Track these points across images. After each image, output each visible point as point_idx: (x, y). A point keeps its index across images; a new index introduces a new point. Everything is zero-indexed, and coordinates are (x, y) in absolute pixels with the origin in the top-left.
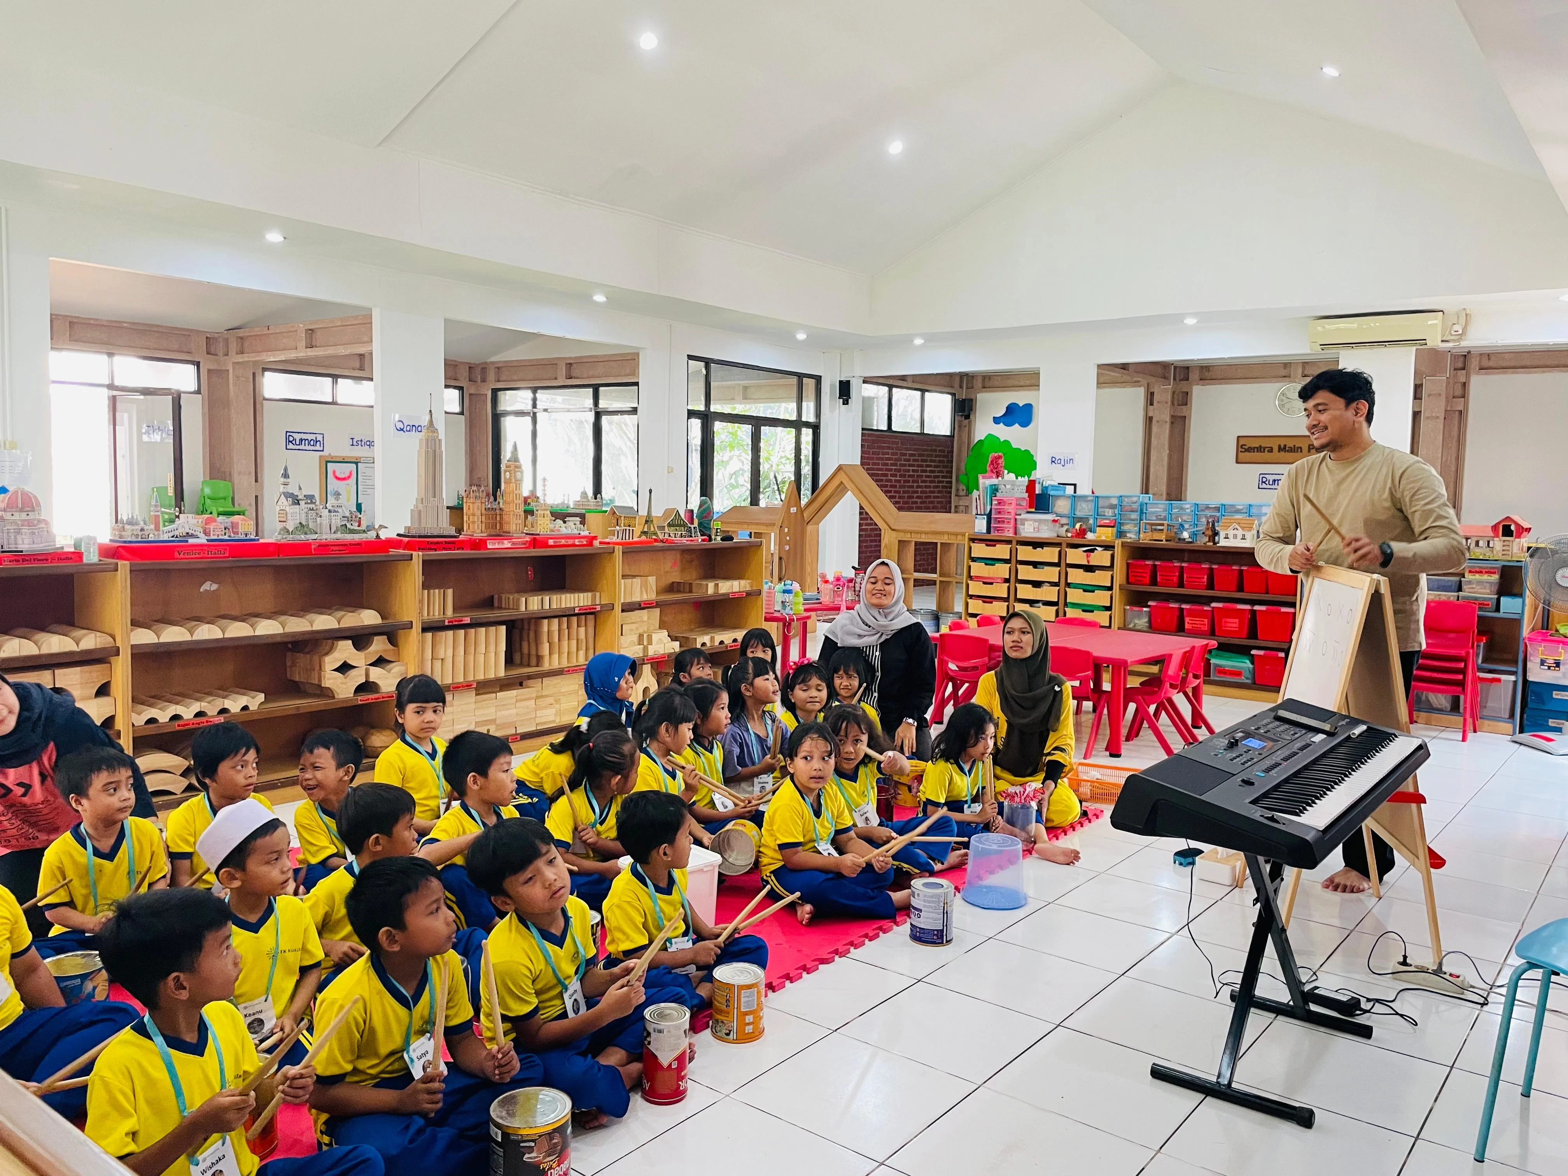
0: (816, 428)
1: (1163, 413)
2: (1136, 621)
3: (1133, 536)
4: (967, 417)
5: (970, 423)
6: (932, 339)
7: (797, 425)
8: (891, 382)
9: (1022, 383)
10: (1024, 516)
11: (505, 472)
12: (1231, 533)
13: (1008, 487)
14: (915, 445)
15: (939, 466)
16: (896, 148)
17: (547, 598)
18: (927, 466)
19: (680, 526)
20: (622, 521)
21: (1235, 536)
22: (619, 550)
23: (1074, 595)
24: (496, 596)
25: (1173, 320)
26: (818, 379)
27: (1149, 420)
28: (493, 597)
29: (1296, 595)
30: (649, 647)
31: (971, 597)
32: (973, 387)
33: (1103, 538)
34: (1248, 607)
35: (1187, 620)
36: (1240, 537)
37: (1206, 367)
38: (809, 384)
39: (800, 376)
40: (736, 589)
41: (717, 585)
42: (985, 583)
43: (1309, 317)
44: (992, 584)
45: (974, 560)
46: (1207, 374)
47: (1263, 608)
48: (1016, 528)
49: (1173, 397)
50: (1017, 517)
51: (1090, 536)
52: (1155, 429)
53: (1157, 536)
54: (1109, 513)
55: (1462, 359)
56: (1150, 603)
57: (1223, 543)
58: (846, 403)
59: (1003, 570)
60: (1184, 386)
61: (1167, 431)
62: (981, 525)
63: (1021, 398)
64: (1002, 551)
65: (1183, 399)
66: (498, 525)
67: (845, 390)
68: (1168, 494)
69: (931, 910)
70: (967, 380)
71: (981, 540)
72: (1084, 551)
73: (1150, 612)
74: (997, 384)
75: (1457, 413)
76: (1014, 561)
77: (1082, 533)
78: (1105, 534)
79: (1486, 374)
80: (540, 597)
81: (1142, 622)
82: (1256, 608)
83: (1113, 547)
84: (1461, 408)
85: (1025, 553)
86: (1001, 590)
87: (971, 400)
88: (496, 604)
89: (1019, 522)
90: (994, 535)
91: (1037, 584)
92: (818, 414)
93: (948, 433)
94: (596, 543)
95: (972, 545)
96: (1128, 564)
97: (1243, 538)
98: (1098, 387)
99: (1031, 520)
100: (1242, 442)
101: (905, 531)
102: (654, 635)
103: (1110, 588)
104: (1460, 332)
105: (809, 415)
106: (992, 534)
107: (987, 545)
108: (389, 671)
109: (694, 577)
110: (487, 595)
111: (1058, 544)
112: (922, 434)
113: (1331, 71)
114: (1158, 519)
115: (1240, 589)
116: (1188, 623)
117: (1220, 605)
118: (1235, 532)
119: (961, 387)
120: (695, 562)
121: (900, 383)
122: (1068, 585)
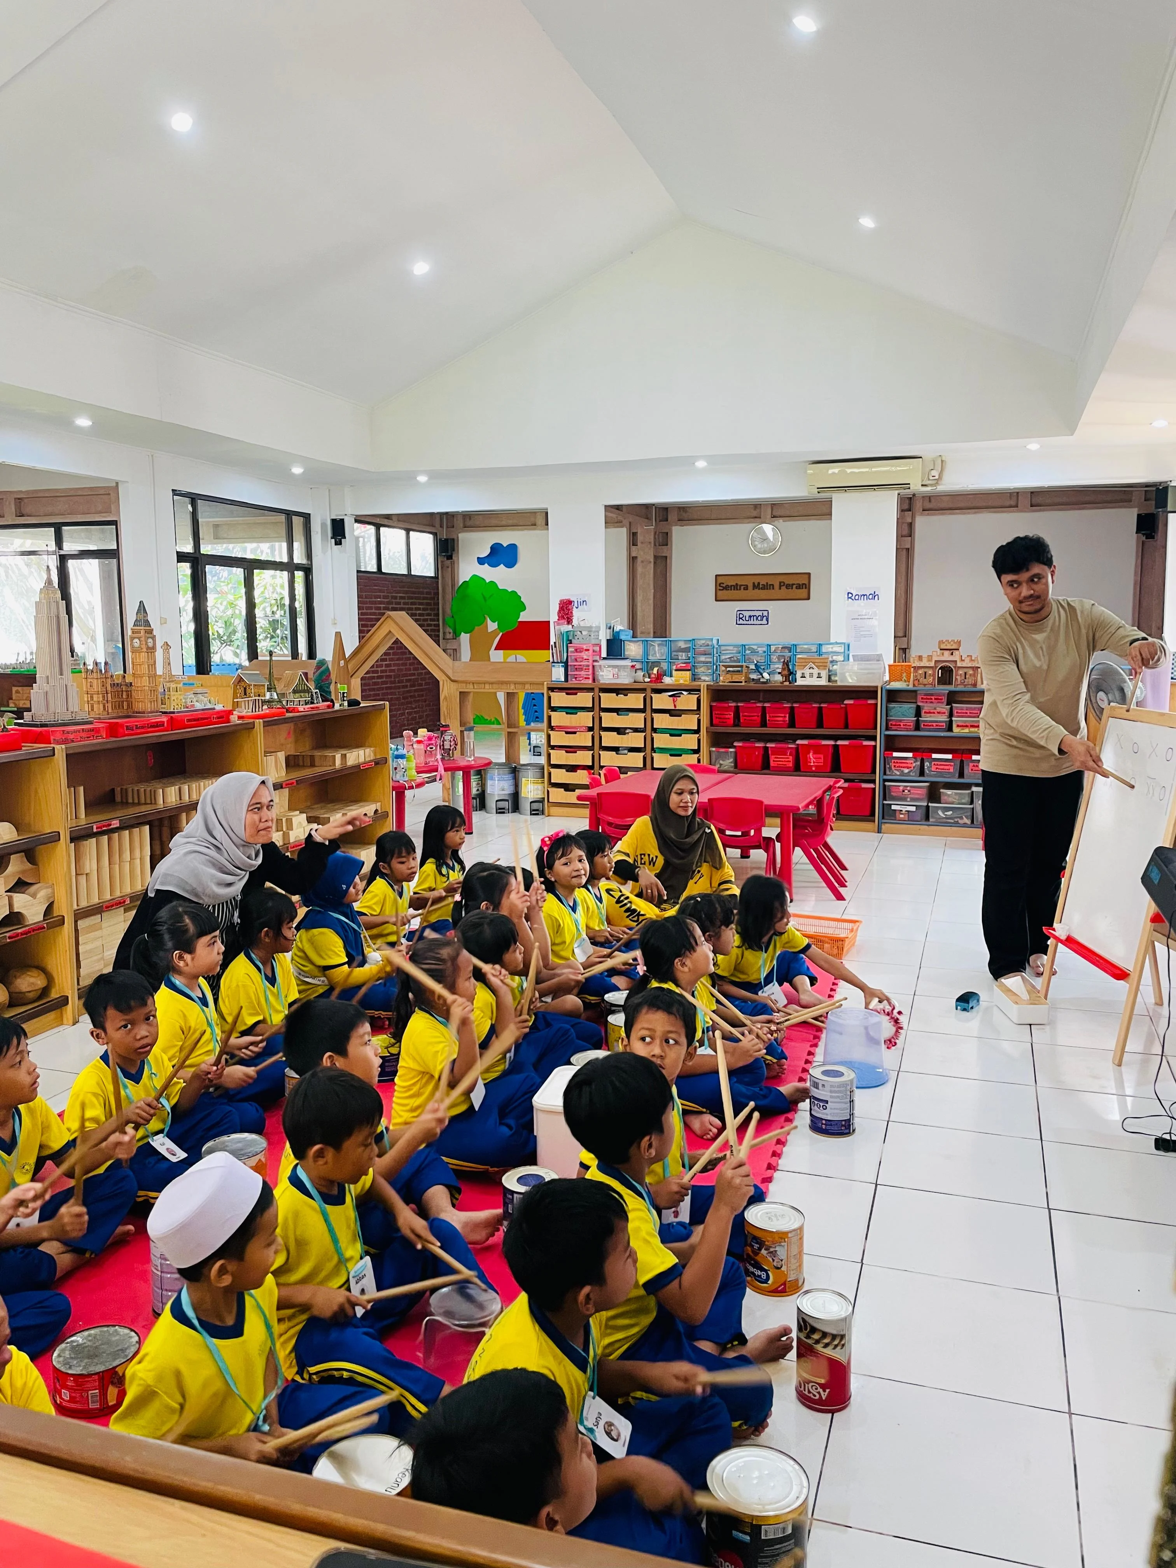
0: (308, 571)
1: (645, 553)
2: (721, 762)
3: (707, 679)
4: (450, 557)
5: (453, 564)
6: (436, 476)
7: (290, 567)
8: (378, 521)
9: (504, 523)
10: (602, 662)
11: (132, 639)
12: (807, 672)
13: (584, 633)
14: (403, 587)
15: (427, 609)
16: (421, 268)
17: (185, 788)
18: (417, 609)
19: (304, 691)
20: (252, 691)
21: (811, 675)
22: (259, 723)
23: (661, 740)
24: (118, 790)
25: (685, 463)
26: (307, 517)
27: (632, 560)
28: (113, 789)
29: (876, 728)
30: (291, 832)
31: (553, 747)
32: (453, 527)
33: (682, 682)
34: (832, 742)
35: (772, 758)
36: (815, 675)
37: (684, 508)
38: (297, 522)
39: (289, 514)
40: (362, 760)
41: (344, 757)
42: (567, 733)
43: (805, 462)
44: (575, 733)
45: (554, 709)
46: (684, 514)
47: (846, 743)
48: (594, 674)
49: (655, 538)
50: (595, 664)
51: (667, 680)
52: (640, 569)
53: (736, 678)
54: (683, 656)
55: (907, 501)
56: (736, 744)
57: (800, 682)
58: (338, 543)
59: (585, 719)
60: (664, 528)
61: (652, 571)
62: (558, 674)
63: (505, 538)
64: (584, 699)
65: (664, 540)
66: (125, 704)
67: (338, 530)
68: (654, 633)
69: (838, 1100)
70: (447, 519)
71: (561, 689)
72: (670, 696)
73: (736, 752)
74: (478, 523)
75: (905, 551)
76: (597, 708)
77: (659, 677)
78: (682, 678)
79: (928, 515)
80: (177, 787)
81: (728, 763)
82: (839, 742)
83: (699, 690)
84: (908, 546)
85: (608, 700)
86: (585, 739)
87: (453, 540)
88: (118, 798)
89: (596, 669)
90: (572, 683)
91: (620, 731)
92: (309, 555)
93: (433, 575)
94: (234, 719)
95: (552, 694)
96: (711, 707)
97: (819, 677)
98: (606, 527)
99: (609, 666)
100: (720, 580)
101: (466, 682)
102: (294, 819)
103: (697, 731)
104: (937, 477)
105: (299, 558)
106: (570, 682)
107: (567, 694)
108: (34, 896)
109: (308, 747)
110: (108, 789)
111: (643, 690)
112: (409, 575)
113: (867, 222)
114: (731, 661)
115: (820, 725)
116: (773, 761)
117: (805, 742)
118: (811, 671)
119: (441, 526)
120: (308, 732)
121: (386, 522)
122: (655, 730)
